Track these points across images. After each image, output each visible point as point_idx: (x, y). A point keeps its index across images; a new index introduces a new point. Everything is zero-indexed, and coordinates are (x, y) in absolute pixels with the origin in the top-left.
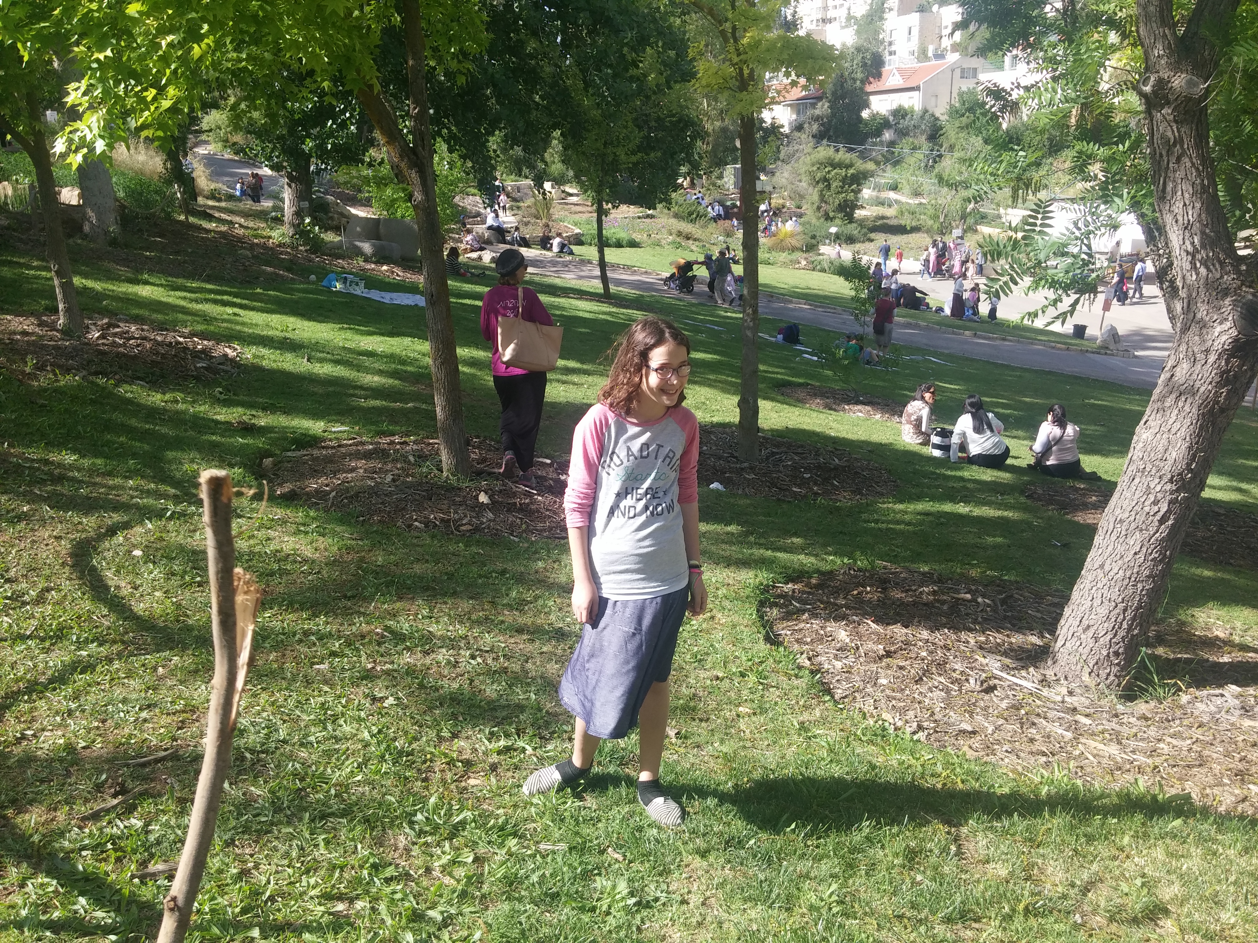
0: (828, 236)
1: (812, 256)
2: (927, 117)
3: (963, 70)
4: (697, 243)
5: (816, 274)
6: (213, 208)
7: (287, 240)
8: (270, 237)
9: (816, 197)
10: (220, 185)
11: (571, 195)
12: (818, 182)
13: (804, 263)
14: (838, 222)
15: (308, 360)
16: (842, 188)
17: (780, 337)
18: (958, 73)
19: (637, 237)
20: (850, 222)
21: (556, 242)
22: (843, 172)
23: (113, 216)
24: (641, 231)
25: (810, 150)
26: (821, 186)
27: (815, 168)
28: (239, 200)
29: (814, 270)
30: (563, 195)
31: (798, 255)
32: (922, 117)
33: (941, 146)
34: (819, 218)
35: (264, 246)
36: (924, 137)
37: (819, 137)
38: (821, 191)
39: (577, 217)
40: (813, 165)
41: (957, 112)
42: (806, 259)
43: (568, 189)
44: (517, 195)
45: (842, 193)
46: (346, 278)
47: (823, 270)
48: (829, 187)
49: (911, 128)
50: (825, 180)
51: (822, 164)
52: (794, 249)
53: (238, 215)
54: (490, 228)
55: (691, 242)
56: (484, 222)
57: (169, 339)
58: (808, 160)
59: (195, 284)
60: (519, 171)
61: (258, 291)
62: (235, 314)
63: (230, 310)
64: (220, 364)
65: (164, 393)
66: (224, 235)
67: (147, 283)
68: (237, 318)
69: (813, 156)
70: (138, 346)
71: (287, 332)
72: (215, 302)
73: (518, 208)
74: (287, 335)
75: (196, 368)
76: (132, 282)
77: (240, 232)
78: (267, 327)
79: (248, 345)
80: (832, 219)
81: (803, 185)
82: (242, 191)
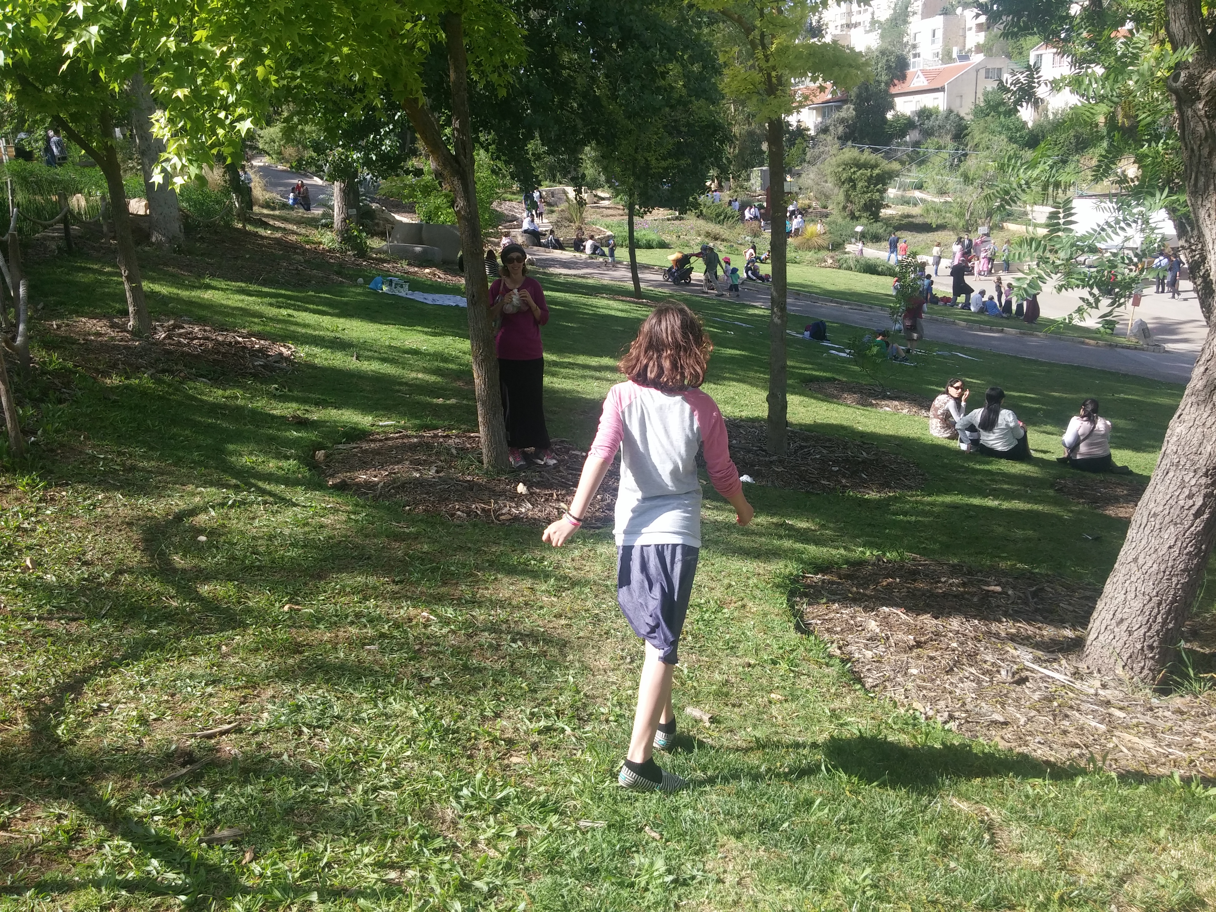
1: (838, 255)
2: (952, 117)
3: (987, 71)
4: (725, 243)
5: (841, 271)
6: (268, 216)
7: (336, 245)
8: (320, 243)
9: (841, 197)
10: (274, 195)
11: (603, 199)
12: (843, 183)
13: (830, 261)
14: (864, 220)
15: (357, 358)
16: (868, 187)
17: (807, 333)
18: (982, 73)
19: (667, 238)
20: (876, 221)
21: (589, 244)
22: (869, 172)
23: (177, 225)
24: (670, 232)
25: (835, 152)
26: (846, 186)
27: (840, 169)
28: (292, 208)
29: (840, 268)
30: (595, 199)
31: (824, 254)
32: (947, 118)
33: (967, 145)
34: (844, 218)
35: (315, 251)
36: (949, 137)
37: (844, 139)
38: (847, 191)
39: (608, 220)
40: (839, 166)
41: (982, 111)
42: (832, 257)
43: (601, 193)
44: (551, 200)
45: (867, 192)
46: (391, 281)
47: (849, 268)
48: (854, 187)
49: (937, 128)
50: (851, 180)
51: (847, 165)
52: (820, 248)
53: (290, 223)
54: (526, 232)
55: (719, 242)
56: (520, 226)
57: (229, 339)
58: (834, 161)
59: (253, 287)
60: (554, 177)
61: (310, 293)
62: (289, 315)
63: (284, 312)
64: (275, 362)
65: (225, 390)
66: (278, 241)
67: (208, 287)
68: (292, 319)
69: (838, 158)
70: (201, 345)
71: (337, 331)
72: (271, 305)
73: (553, 212)
74: (338, 335)
75: (254, 366)
76: (193, 287)
77: (293, 238)
78: (319, 327)
79: (302, 344)
80: (857, 218)
81: (829, 185)
82: (295, 199)
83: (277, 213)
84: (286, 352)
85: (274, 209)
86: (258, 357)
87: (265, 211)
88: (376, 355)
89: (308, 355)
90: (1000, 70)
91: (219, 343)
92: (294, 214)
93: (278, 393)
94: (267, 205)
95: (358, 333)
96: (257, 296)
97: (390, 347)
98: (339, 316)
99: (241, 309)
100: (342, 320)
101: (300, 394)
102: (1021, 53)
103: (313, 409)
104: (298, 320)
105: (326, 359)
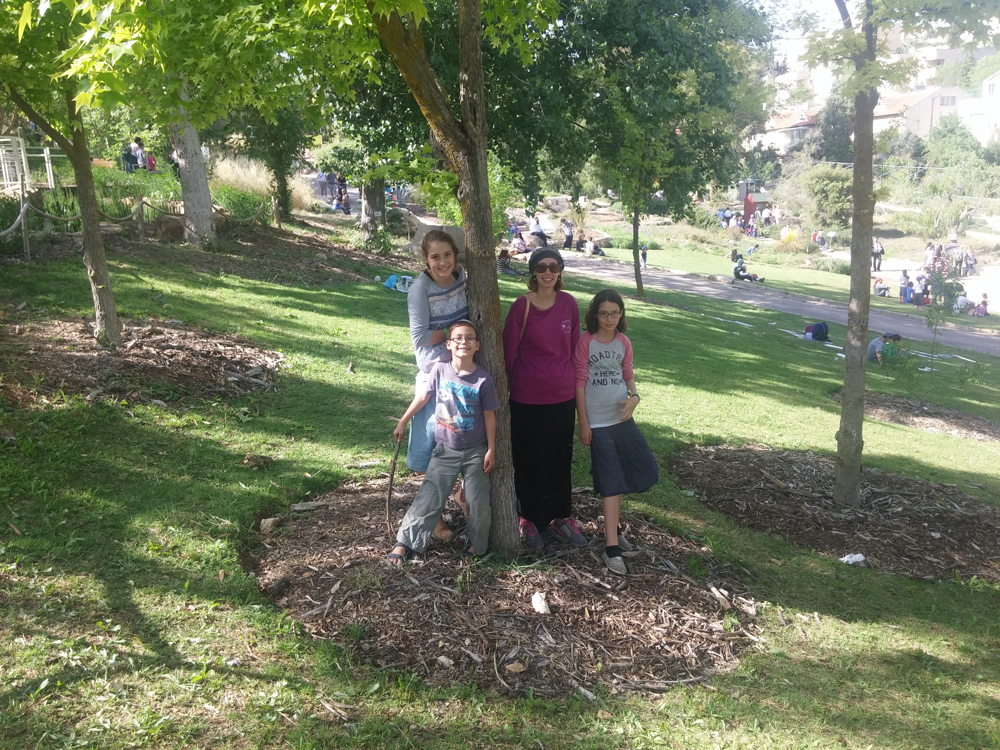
1: (815, 257)
2: (911, 138)
3: (943, 99)
4: (710, 246)
5: (820, 273)
6: (310, 218)
7: (362, 244)
8: (348, 242)
9: (814, 206)
11: (600, 207)
12: (816, 194)
13: (808, 263)
14: (834, 227)
16: (839, 198)
17: (809, 335)
18: (938, 101)
19: (658, 241)
20: (846, 228)
21: (589, 246)
22: (840, 185)
24: (661, 235)
25: (809, 166)
26: (819, 196)
27: (814, 182)
28: (334, 212)
29: (818, 269)
30: (593, 207)
31: (801, 256)
32: (906, 139)
33: (926, 162)
35: (342, 250)
36: (909, 155)
37: (817, 156)
38: (820, 201)
39: (606, 225)
40: (812, 179)
41: (940, 133)
42: (810, 259)
43: (597, 201)
44: (555, 207)
45: (838, 202)
46: (405, 279)
47: (827, 270)
48: (826, 197)
49: (897, 147)
50: (823, 191)
51: (820, 178)
52: (798, 251)
53: (329, 224)
54: (533, 234)
55: (705, 245)
56: (528, 229)
57: (208, 347)
58: (808, 174)
59: (266, 285)
60: (558, 188)
61: (323, 291)
62: (292, 317)
63: (288, 312)
64: (255, 376)
65: (180, 416)
66: (309, 240)
67: (220, 284)
68: (294, 320)
69: (811, 172)
70: (172, 356)
71: (338, 335)
72: (277, 303)
73: (557, 217)
74: (337, 340)
75: (227, 382)
76: (205, 284)
77: (324, 237)
78: (320, 330)
79: (294, 351)
80: (829, 225)
81: (803, 196)
82: (338, 205)
83: (320, 216)
84: (271, 363)
85: (318, 212)
86: (235, 371)
87: (311, 215)
88: (375, 364)
89: (297, 366)
90: (954, 98)
91: (194, 353)
92: (334, 217)
93: (246, 419)
94: (313, 209)
95: (361, 337)
96: (267, 294)
97: (392, 353)
98: (344, 315)
99: (243, 309)
100: (348, 321)
101: (273, 419)
102: (968, 86)
103: (283, 441)
104: (300, 322)
105: (316, 371)
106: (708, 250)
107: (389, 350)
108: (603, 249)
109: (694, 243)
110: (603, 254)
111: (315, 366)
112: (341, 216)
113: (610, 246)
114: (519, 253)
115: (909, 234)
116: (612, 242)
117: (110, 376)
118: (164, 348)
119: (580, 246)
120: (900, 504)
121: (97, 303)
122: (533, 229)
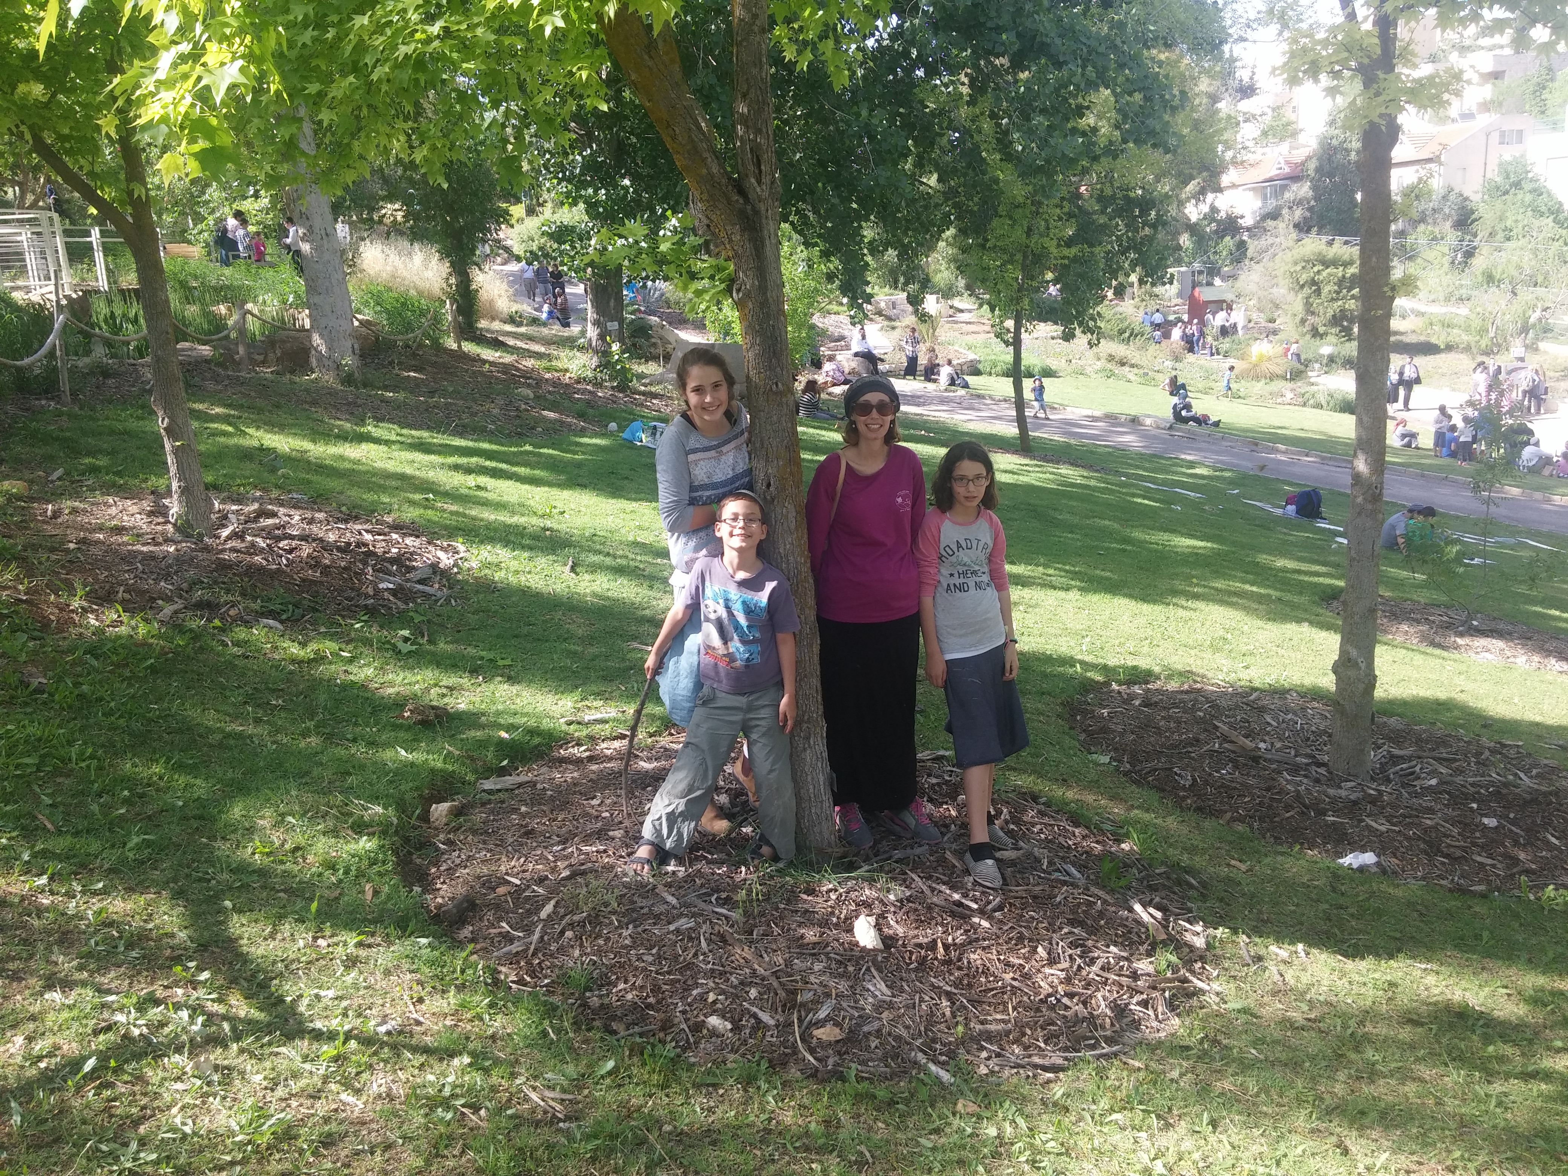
0: (1318, 359)
1: (1300, 386)
2: (1452, 197)
3: (1503, 134)
4: (1135, 370)
5: (1307, 410)
6: (508, 334)
7: (590, 374)
8: (567, 370)
9: (1298, 306)
11: (961, 311)
12: (1302, 287)
13: (1289, 395)
14: (1331, 339)
15: (573, 569)
16: (1338, 293)
17: (1291, 508)
18: (1495, 137)
19: (1053, 364)
20: (1350, 340)
21: (945, 372)
22: (1340, 272)
23: (350, 344)
24: (1057, 356)
25: (1291, 243)
26: (1307, 291)
27: (1298, 268)
28: (545, 324)
29: (1304, 405)
30: (951, 312)
31: (1278, 385)
32: (1445, 198)
33: (1475, 235)
35: (555, 382)
36: (1448, 224)
37: (1303, 228)
38: (1307, 298)
39: (970, 339)
40: (1296, 263)
41: (1497, 188)
42: (1292, 390)
43: (957, 302)
44: (892, 313)
45: (1337, 299)
47: (1319, 406)
48: (1318, 292)
49: (1429, 212)
50: (1313, 282)
51: (1308, 262)
52: (1273, 377)
53: (537, 342)
54: (856, 355)
55: (1126, 369)
56: (848, 347)
57: (348, 537)
58: (1289, 256)
59: (439, 439)
60: (896, 282)
61: (527, 447)
62: (479, 487)
63: (472, 480)
64: (421, 582)
65: (303, 644)
66: (506, 368)
67: (367, 438)
68: (482, 494)
69: (1294, 252)
70: (291, 551)
71: (550, 516)
72: (456, 467)
73: (893, 328)
74: (548, 524)
75: (377, 591)
76: (344, 437)
77: (529, 363)
78: (522, 508)
79: (482, 542)
80: (1321, 336)
81: (1282, 291)
82: (550, 313)
83: (523, 330)
84: (446, 560)
85: (520, 324)
86: (389, 573)
87: (508, 328)
88: (608, 561)
89: (488, 565)
90: (1520, 132)
91: (325, 546)
92: (545, 331)
93: (406, 648)
94: (511, 320)
95: (586, 519)
96: (439, 453)
97: (636, 544)
98: (561, 486)
99: (402, 477)
100: (566, 494)
101: (449, 648)
102: (1543, 112)
103: (465, 681)
104: (490, 496)
105: (517, 572)
106: (1131, 376)
107: (631, 538)
108: (967, 378)
109: (1109, 366)
110: (966, 386)
111: (514, 565)
112: (556, 329)
113: (977, 372)
114: (834, 385)
115: (1449, 348)
116: (980, 366)
117: (195, 583)
118: (279, 539)
119: (930, 373)
120: (1433, 773)
121: (173, 470)
122: (856, 347)
